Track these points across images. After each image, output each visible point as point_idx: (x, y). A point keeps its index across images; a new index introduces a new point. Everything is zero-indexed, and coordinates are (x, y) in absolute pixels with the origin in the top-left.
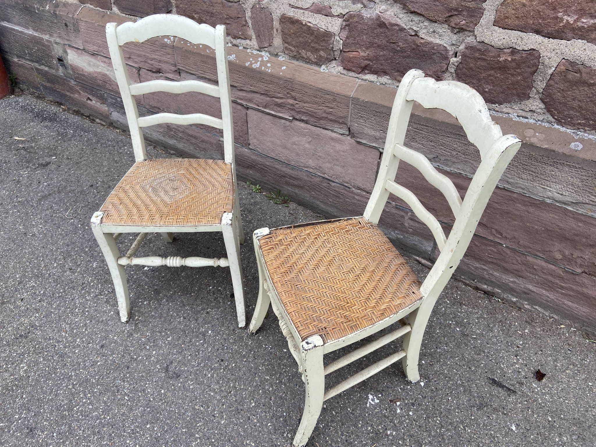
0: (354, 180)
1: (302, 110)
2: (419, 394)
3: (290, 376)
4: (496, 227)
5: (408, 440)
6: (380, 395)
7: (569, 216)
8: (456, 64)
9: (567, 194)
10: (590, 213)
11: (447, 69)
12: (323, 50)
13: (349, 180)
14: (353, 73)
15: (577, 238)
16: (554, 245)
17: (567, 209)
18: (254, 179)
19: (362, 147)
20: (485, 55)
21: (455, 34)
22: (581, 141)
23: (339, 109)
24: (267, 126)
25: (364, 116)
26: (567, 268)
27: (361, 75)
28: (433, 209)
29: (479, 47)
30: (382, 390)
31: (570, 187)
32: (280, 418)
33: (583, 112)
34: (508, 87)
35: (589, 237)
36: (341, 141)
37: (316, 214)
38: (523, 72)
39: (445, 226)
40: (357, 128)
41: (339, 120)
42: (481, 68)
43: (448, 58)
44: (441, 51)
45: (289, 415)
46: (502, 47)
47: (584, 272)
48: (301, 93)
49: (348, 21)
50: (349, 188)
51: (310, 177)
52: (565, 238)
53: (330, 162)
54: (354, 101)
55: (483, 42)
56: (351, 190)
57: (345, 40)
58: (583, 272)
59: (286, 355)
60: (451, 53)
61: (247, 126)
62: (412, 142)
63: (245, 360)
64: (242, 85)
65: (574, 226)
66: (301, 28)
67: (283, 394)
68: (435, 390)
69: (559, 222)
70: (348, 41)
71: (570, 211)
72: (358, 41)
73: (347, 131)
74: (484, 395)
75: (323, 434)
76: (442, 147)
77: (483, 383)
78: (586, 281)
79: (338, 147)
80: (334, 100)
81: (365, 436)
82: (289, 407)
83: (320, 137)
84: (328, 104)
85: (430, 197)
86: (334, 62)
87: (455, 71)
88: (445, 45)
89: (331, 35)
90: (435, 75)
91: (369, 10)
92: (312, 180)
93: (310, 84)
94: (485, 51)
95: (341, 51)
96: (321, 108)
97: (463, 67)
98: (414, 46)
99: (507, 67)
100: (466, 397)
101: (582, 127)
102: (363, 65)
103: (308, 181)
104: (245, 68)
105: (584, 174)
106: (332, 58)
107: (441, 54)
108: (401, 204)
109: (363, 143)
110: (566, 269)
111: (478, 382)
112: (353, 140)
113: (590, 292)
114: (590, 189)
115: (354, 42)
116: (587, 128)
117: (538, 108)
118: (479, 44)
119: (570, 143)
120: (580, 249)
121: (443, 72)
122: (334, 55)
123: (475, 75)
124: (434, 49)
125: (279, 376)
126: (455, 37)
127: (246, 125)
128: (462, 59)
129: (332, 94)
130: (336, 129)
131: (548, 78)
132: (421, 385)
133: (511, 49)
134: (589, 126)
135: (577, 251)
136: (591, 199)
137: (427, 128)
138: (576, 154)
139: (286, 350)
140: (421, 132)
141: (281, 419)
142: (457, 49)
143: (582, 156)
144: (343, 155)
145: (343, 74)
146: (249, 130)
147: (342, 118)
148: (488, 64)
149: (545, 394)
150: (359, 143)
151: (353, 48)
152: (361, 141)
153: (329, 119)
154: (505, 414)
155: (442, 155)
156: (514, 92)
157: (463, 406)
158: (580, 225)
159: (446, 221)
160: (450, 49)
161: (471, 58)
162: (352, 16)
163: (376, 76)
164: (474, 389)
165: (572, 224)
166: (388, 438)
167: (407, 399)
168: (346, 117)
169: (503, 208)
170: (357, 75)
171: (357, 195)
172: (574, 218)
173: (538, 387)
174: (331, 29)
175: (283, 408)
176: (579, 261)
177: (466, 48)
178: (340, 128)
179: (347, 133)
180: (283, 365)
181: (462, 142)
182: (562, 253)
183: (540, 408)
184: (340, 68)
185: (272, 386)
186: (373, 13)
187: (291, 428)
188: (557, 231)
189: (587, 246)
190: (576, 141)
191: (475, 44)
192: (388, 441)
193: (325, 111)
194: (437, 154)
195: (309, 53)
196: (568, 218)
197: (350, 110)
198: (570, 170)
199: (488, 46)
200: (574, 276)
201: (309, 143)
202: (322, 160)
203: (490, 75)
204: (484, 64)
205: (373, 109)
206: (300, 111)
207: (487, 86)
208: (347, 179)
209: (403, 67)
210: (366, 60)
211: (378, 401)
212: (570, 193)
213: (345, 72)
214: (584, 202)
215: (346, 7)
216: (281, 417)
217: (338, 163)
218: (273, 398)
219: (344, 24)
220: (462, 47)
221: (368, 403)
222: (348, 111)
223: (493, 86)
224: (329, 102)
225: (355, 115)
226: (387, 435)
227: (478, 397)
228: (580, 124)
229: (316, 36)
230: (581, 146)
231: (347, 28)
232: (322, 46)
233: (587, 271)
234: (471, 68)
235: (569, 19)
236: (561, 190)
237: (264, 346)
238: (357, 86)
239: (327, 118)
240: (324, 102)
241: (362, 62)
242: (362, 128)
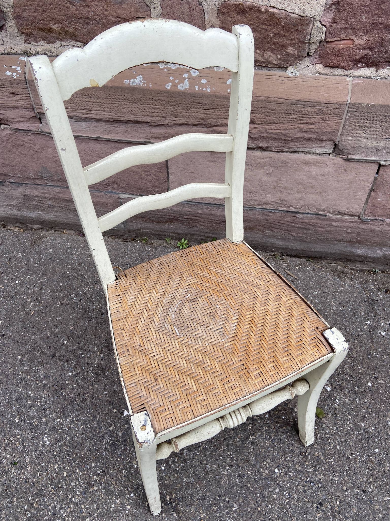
0: (335, 205)
1: (262, 135)
12: (292, 45)
13: (327, 207)
14: (339, 70)
18: (176, 233)
19: (353, 165)
23: (326, 123)
24: (200, 166)
25: (366, 124)
27: (351, 71)
36: (320, 163)
37: (269, 254)
40: (350, 142)
41: (323, 137)
48: (264, 113)
50: (326, 216)
51: (266, 215)
53: (299, 192)
54: (352, 108)
56: (327, 217)
57: (331, 26)
61: (168, 172)
63: (345, 488)
64: (160, 119)
66: (258, 17)
70: (335, 26)
72: (351, 24)
73: (331, 148)
79: (315, 171)
80: (320, 112)
83: (287, 164)
84: (308, 119)
86: (307, 59)
89: (310, 21)
92: (269, 218)
93: (281, 96)
95: (321, 42)
96: (296, 126)
102: (358, 57)
103: (264, 219)
104: (166, 93)
106: (305, 54)
109: (357, 159)
112: (339, 159)
115: (344, 26)
122: (309, 49)
127: (165, 171)
129: (316, 105)
130: (314, 149)
144: (323, 180)
145: (323, 74)
146: (170, 177)
147: (328, 133)
150: (349, 160)
151: (343, 36)
152: (353, 156)
153: (305, 139)
163: (373, 69)
168: (335, 132)
170: (346, 72)
171: (335, 221)
174: (309, 13)
178: (321, 147)
179: (331, 151)
184: (319, 67)
193: (301, 129)
195: (269, 52)
197: (343, 121)
201: (269, 174)
202: (288, 191)
205: (382, 114)
206: (260, 137)
208: (324, 206)
210: (364, 48)
213: (328, 70)
217: (313, 191)
219: (330, 1)
222: (340, 123)
224: (310, 117)
225: (351, 126)
229: (283, 27)
231: (334, 7)
232: (291, 40)
237: (351, 457)
238: (350, 87)
239: (302, 137)
240: (302, 117)
241: (356, 53)
242: (358, 140)
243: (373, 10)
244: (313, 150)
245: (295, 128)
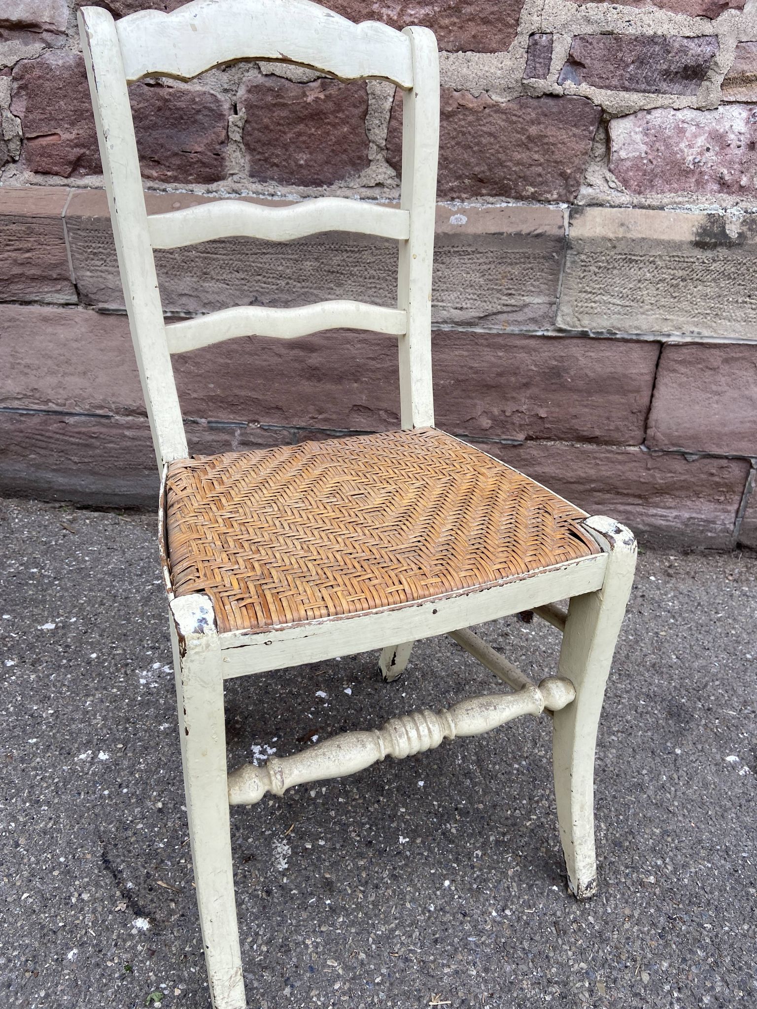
0: (113, 395)
2: (349, 709)
3: (57, 783)
4: (384, 405)
5: (355, 790)
6: (275, 739)
7: (482, 345)
8: (240, 124)
9: (469, 305)
10: (508, 329)
11: (228, 136)
13: (104, 400)
14: (55, 178)
15: (503, 380)
16: (474, 406)
17: (475, 333)
20: (283, 97)
21: (224, 71)
22: (463, 212)
23: (45, 249)
25: (100, 250)
26: (504, 440)
27: (72, 179)
28: (277, 408)
29: (269, 82)
30: (277, 729)
31: (469, 290)
32: (51, 872)
33: (451, 166)
34: (333, 151)
35: (517, 371)
36: (64, 318)
37: (50, 505)
38: (348, 117)
39: (305, 434)
40: (91, 280)
41: (50, 273)
42: (282, 122)
43: (224, 115)
44: (208, 105)
45: (74, 857)
46: (305, 79)
47: (529, 438)
49: (21, 78)
50: (108, 417)
51: (18, 421)
52: (487, 386)
53: (52, 373)
54: (71, 224)
55: (273, 74)
56: (113, 420)
57: (25, 117)
58: (526, 439)
59: (37, 749)
60: (226, 106)
62: (204, 281)
65: (493, 359)
67: (47, 824)
68: (373, 692)
69: (473, 361)
70: (31, 117)
71: (482, 335)
72: (50, 113)
73: (72, 294)
74: (457, 670)
75: (170, 858)
76: (260, 278)
77: (449, 654)
78: (535, 453)
79: (63, 333)
80: (30, 232)
81: (265, 821)
82: (69, 843)
83: (18, 323)
84: (17, 243)
85: (264, 385)
86: (11, 165)
87: (243, 138)
88: (212, 92)
90: (210, 151)
91: (58, 51)
92: (22, 426)
94: (280, 89)
95: (21, 140)
96: (6, 255)
97: (254, 129)
98: (159, 103)
99: (321, 111)
100: (429, 683)
101: (457, 194)
102: (72, 157)
103: (15, 431)
105: (481, 260)
106: (6, 158)
107: (211, 110)
108: (218, 417)
109: (113, 310)
110: (503, 442)
111: (440, 655)
112: (91, 312)
113: (546, 470)
114: (496, 285)
115: (43, 117)
116: (464, 196)
117: (386, 176)
118: (267, 79)
119: (448, 218)
120: (513, 398)
121: (222, 143)
122: (9, 151)
123: (277, 140)
124: (196, 103)
125: (29, 792)
126: (225, 77)
128: (247, 112)
129: (21, 220)
130: (49, 295)
131: (388, 117)
132: (347, 694)
133: (319, 81)
134: (465, 189)
135: (509, 403)
136: (503, 302)
137: (223, 245)
138: (463, 230)
139: (35, 740)
140: (215, 256)
141: (56, 873)
142: (234, 98)
143: (471, 230)
144: (78, 349)
145: (35, 184)
147: (55, 266)
148: (292, 112)
149: (545, 637)
150: (103, 312)
151: (45, 130)
152: (106, 306)
153: (27, 277)
154: (500, 684)
155: (262, 294)
156: (344, 157)
157: (430, 698)
158: (501, 354)
159: (303, 424)
160: (223, 99)
161: (262, 108)
162: (27, 69)
164: (437, 667)
165: (490, 356)
166: (314, 803)
167: (329, 725)
168: (63, 263)
169: (386, 366)
170: (65, 181)
171: (129, 428)
172: (488, 346)
173: (531, 630)
175: (55, 850)
176: (516, 419)
177: (249, 91)
178: (57, 291)
179: (74, 299)
180: (35, 768)
181: (290, 257)
182: (490, 415)
183: (548, 656)
184: (28, 175)
185: (14, 819)
186: (68, 55)
187: (86, 880)
188: (473, 378)
189: (520, 388)
190: (456, 213)
191: (260, 79)
192: (316, 808)
193: (15, 261)
194: (255, 294)
196: (481, 349)
197: (67, 245)
198: (462, 261)
199: (283, 80)
200: (516, 451)
202: (34, 372)
203: (300, 134)
204: (285, 113)
207: (300, 155)
208: (99, 398)
209: (150, 147)
210: (77, 146)
211: (274, 750)
212: (471, 301)
213: (39, 179)
214: (495, 310)
215: (12, 52)
216: (54, 869)
217: (71, 369)
218: (22, 841)
219: (15, 85)
220: (242, 92)
221: (255, 761)
222: (65, 249)
223: (311, 153)
224: (19, 239)
225: (81, 254)
226: (310, 798)
227: (448, 676)
228: (452, 189)
230: (464, 219)
231: (24, 93)
233: (531, 433)
234: (267, 127)
235: (390, 12)
236: (458, 300)
238: (69, 198)
239: (22, 275)
240: (10, 240)
241: (68, 152)
242: (101, 277)
243: (71, 94)
244: (48, 298)
245: (6, 259)
